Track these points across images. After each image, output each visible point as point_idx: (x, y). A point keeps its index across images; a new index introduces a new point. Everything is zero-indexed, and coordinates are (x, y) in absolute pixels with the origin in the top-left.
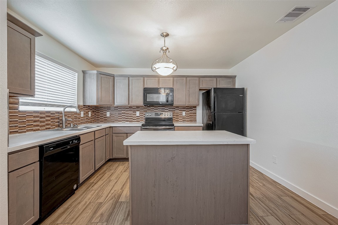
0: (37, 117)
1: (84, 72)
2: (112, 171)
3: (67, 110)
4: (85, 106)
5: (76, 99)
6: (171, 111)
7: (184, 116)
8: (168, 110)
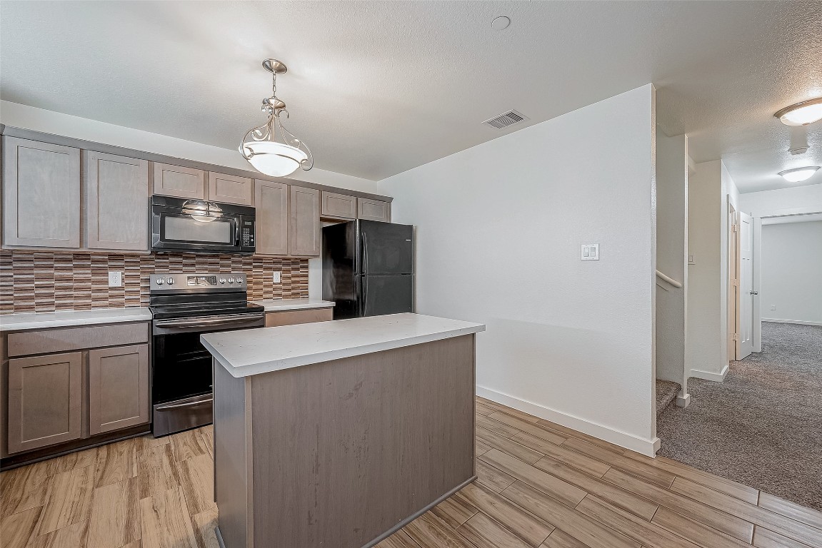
2: (33, 504)
6: (240, 270)
7: (277, 284)
8: (229, 266)
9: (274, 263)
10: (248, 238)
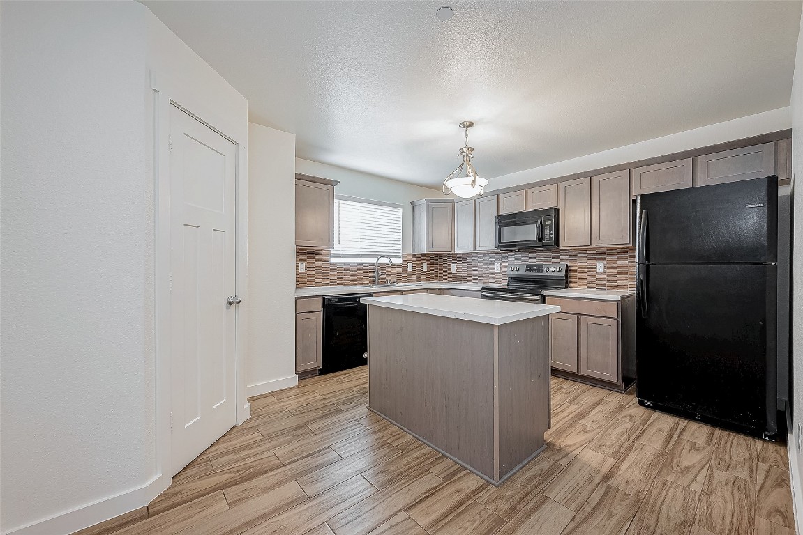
0: (348, 269)
1: (413, 204)
3: (382, 261)
4: (415, 254)
5: (401, 246)
6: (567, 260)
7: (601, 274)
8: (558, 258)
9: (598, 254)
10: (549, 234)
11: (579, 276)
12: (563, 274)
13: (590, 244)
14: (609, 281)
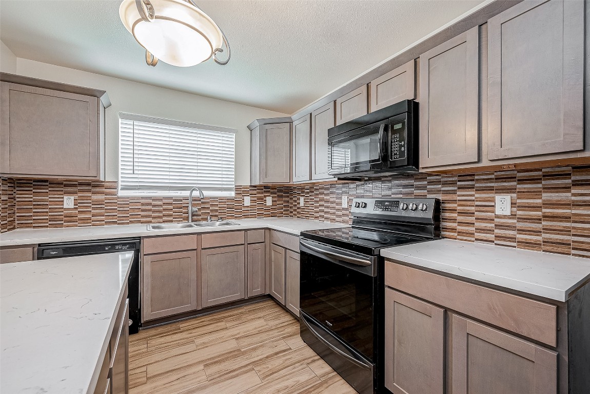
0: (148, 204)
5: (234, 176)
6: (439, 191)
7: (505, 217)
8: (424, 188)
9: (498, 179)
10: (399, 147)
11: (460, 218)
12: (430, 215)
13: (479, 161)
14: (521, 231)
